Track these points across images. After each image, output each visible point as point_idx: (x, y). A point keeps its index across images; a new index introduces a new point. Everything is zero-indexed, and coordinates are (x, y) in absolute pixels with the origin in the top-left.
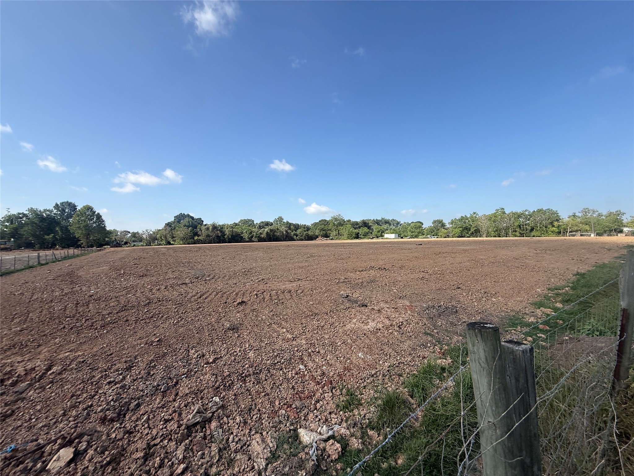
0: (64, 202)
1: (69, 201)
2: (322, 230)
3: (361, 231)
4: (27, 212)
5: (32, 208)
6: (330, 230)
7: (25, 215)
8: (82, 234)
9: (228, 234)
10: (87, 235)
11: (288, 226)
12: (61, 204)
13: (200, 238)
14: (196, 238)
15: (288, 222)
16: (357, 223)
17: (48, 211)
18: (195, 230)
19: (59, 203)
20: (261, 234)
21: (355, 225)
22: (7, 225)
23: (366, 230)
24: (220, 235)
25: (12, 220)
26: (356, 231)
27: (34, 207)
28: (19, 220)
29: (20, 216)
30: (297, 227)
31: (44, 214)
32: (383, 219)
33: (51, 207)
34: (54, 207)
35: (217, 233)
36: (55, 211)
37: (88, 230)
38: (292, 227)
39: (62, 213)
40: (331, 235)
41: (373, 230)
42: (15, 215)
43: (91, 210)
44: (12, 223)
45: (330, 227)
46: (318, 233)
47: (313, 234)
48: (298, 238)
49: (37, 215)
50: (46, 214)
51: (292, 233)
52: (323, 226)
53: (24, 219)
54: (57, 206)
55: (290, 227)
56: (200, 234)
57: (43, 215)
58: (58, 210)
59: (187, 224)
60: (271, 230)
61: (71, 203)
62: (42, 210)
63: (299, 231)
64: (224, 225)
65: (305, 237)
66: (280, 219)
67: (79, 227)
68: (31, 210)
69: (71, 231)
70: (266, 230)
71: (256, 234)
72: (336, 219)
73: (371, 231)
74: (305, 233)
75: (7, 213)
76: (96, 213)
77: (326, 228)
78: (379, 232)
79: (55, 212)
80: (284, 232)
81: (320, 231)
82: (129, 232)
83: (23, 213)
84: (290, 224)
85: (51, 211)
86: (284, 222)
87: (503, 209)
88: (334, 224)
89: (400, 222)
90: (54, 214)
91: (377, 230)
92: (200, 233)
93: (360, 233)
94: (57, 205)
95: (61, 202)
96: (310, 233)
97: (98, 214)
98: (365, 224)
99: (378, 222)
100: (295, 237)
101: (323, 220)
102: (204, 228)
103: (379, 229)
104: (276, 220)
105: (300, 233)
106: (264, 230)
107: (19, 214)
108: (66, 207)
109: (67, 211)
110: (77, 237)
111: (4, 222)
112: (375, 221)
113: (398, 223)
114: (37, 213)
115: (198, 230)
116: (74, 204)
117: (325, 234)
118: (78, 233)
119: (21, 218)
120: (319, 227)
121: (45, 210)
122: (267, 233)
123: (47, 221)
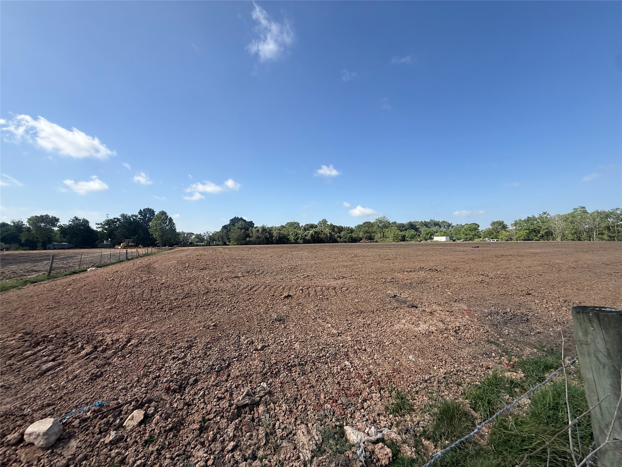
0: (146, 209)
2: (366, 232)
3: (408, 233)
4: (120, 217)
5: (123, 214)
6: (375, 232)
7: (118, 220)
8: (158, 235)
9: (275, 236)
10: (161, 237)
11: (332, 228)
13: (251, 239)
14: (248, 239)
15: (332, 225)
16: (403, 226)
17: (134, 216)
18: (247, 232)
19: (142, 210)
20: (306, 236)
21: (401, 227)
22: (106, 228)
23: (413, 232)
24: (268, 236)
26: (403, 233)
27: (125, 213)
28: (114, 223)
30: (341, 229)
32: (432, 220)
33: (136, 213)
34: (139, 213)
35: (266, 235)
36: (139, 216)
37: (163, 232)
38: (336, 229)
39: (144, 217)
40: (376, 237)
41: (420, 232)
43: (165, 215)
44: (110, 226)
45: (374, 229)
46: (362, 235)
47: (357, 236)
48: (341, 240)
49: (126, 219)
50: (133, 219)
51: (336, 236)
52: (367, 229)
53: (118, 223)
55: (334, 229)
57: (131, 219)
58: (142, 215)
59: (240, 227)
60: (316, 233)
61: (151, 209)
62: (130, 215)
63: (342, 234)
64: (272, 228)
65: (349, 239)
66: (325, 222)
67: (156, 229)
68: (123, 216)
69: (151, 233)
70: (311, 232)
71: (302, 236)
72: (381, 222)
73: (418, 234)
74: (348, 235)
75: (106, 218)
76: (169, 217)
77: (370, 230)
78: (427, 234)
80: (328, 234)
81: (364, 234)
82: (194, 234)
83: (117, 218)
84: (334, 227)
85: (136, 216)
86: (328, 225)
87: (584, 208)
88: (379, 226)
89: (452, 224)
90: (139, 218)
91: (426, 232)
92: (251, 235)
93: (407, 236)
94: (141, 211)
95: (144, 208)
96: (354, 235)
97: (170, 218)
98: (412, 226)
99: (426, 224)
100: (339, 239)
101: (367, 222)
102: (255, 230)
103: (428, 231)
104: (320, 223)
105: (344, 235)
106: (309, 233)
107: (115, 219)
108: (148, 213)
109: (148, 216)
110: (154, 237)
111: (104, 225)
112: (423, 223)
113: (449, 225)
114: (127, 218)
115: (250, 232)
116: (153, 210)
117: (369, 236)
118: (156, 235)
119: (116, 222)
120: (363, 230)
121: (132, 215)
122: (312, 235)
123: (134, 225)
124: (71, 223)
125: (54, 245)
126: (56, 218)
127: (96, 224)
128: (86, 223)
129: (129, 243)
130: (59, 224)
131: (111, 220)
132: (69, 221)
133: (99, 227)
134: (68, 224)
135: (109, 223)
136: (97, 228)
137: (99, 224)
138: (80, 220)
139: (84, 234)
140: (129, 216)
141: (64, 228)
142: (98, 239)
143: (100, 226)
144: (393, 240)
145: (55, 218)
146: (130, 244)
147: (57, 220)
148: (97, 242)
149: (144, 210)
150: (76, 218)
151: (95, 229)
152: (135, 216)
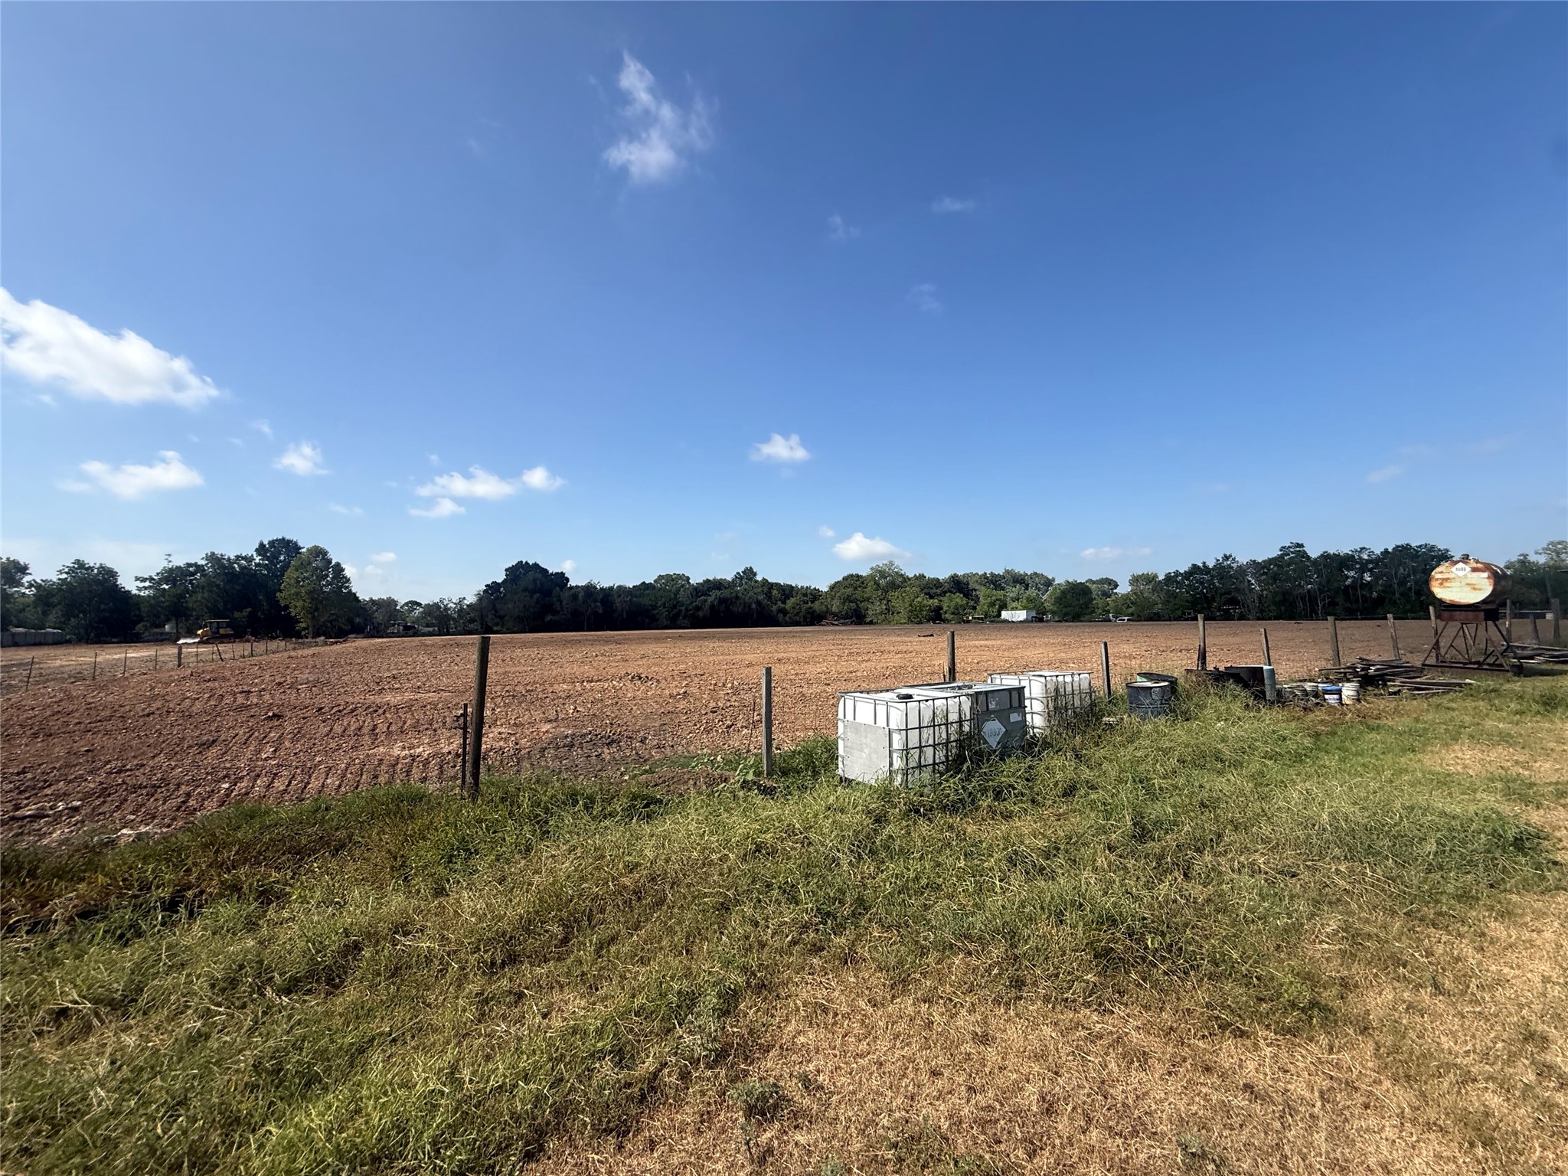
0: (277, 540)
1: (287, 538)
2: (848, 599)
3: (947, 603)
4: (204, 562)
5: (213, 554)
6: (868, 599)
7: (199, 568)
8: (303, 608)
9: (619, 609)
10: (313, 612)
11: (766, 590)
12: (269, 543)
13: (557, 618)
14: (548, 618)
15: (765, 581)
16: (936, 583)
17: (243, 558)
18: (547, 599)
19: (266, 542)
20: (698, 608)
21: (931, 587)
22: (164, 589)
23: (959, 599)
24: (601, 611)
25: (175, 578)
26: (935, 602)
27: (218, 552)
28: (188, 578)
29: (191, 569)
30: (787, 591)
31: (236, 566)
32: (1007, 571)
33: (249, 550)
34: (257, 550)
35: (596, 607)
36: (258, 559)
37: (317, 600)
38: (775, 592)
39: (271, 562)
40: (870, 612)
41: (977, 601)
42: (180, 567)
43: (323, 558)
44: (174, 584)
45: (869, 591)
46: (838, 607)
47: (824, 609)
48: (787, 618)
49: (223, 567)
50: (239, 565)
51: (774, 608)
52: (849, 591)
53: (198, 576)
54: (261, 549)
55: (770, 593)
56: (559, 608)
57: (234, 568)
58: (265, 557)
59: (531, 587)
60: (722, 601)
61: (289, 541)
62: (232, 557)
63: (790, 602)
64: (611, 588)
65: (805, 617)
66: (749, 573)
67: (297, 594)
68: (212, 558)
69: (282, 603)
70: (710, 599)
71: (686, 610)
72: (883, 574)
73: (972, 603)
74: (805, 607)
75: (165, 564)
76: (333, 563)
77: (858, 594)
78: (992, 604)
79: (257, 561)
80: (754, 606)
81: (844, 604)
82: (419, 604)
83: (196, 565)
84: (772, 586)
85: (249, 559)
86: (756, 582)
87: (1302, 546)
88: (878, 585)
89: (1054, 580)
90: (257, 565)
91: (989, 600)
92: (557, 606)
93: (945, 608)
94: (262, 545)
95: (271, 539)
96: (816, 606)
97: (338, 564)
98: (959, 585)
99: (994, 582)
100: (781, 616)
101: (852, 576)
102: (567, 595)
103: (994, 598)
104: (738, 577)
105: (794, 608)
106: (706, 601)
107: (189, 565)
108: (281, 550)
109: (282, 558)
110: (293, 614)
111: (159, 583)
112: (987, 578)
113: (1049, 583)
114: (223, 564)
115: (554, 599)
116: (296, 544)
117: (855, 610)
118: (297, 608)
119: (193, 574)
120: (839, 594)
121: (238, 557)
122: (712, 606)
123: (242, 581)
124: (64, 576)
125: (14, 635)
126: (18, 563)
127: (137, 579)
128: (108, 576)
129: (218, 628)
130: (26, 579)
131: (179, 568)
132: (61, 572)
133: (146, 588)
134: (55, 580)
135: (173, 575)
136: (139, 589)
137: (144, 580)
138: (91, 568)
139: (103, 607)
140: (229, 559)
141: (45, 589)
142: (140, 619)
143: (147, 584)
144: (909, 618)
145: (15, 563)
146: (222, 631)
147: (23, 569)
148: (140, 625)
149: (272, 543)
150: (80, 564)
151: (135, 592)
152: (245, 558)
